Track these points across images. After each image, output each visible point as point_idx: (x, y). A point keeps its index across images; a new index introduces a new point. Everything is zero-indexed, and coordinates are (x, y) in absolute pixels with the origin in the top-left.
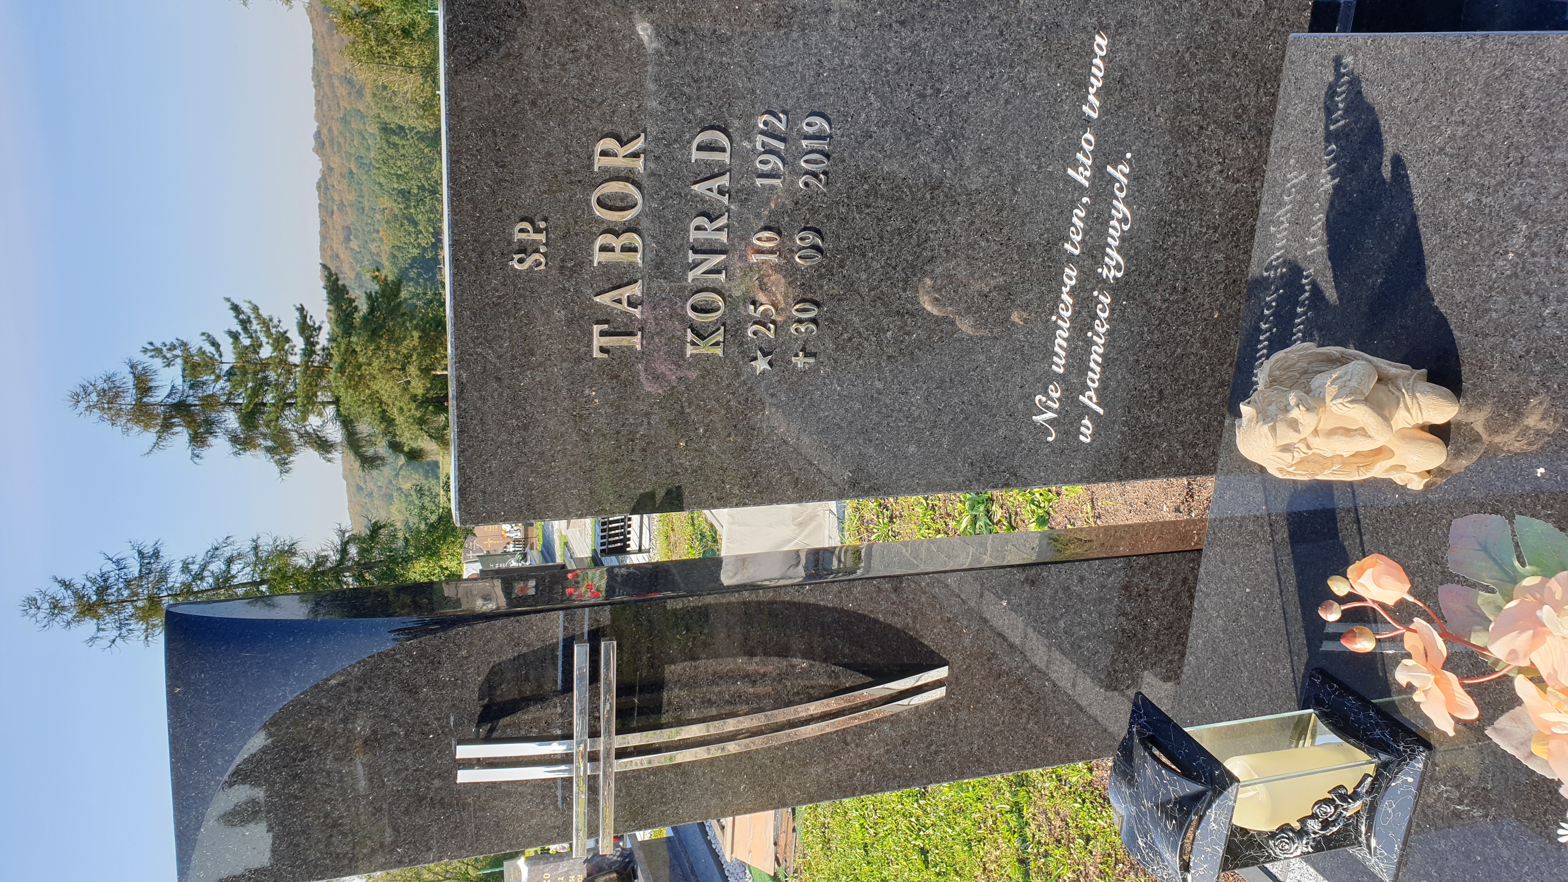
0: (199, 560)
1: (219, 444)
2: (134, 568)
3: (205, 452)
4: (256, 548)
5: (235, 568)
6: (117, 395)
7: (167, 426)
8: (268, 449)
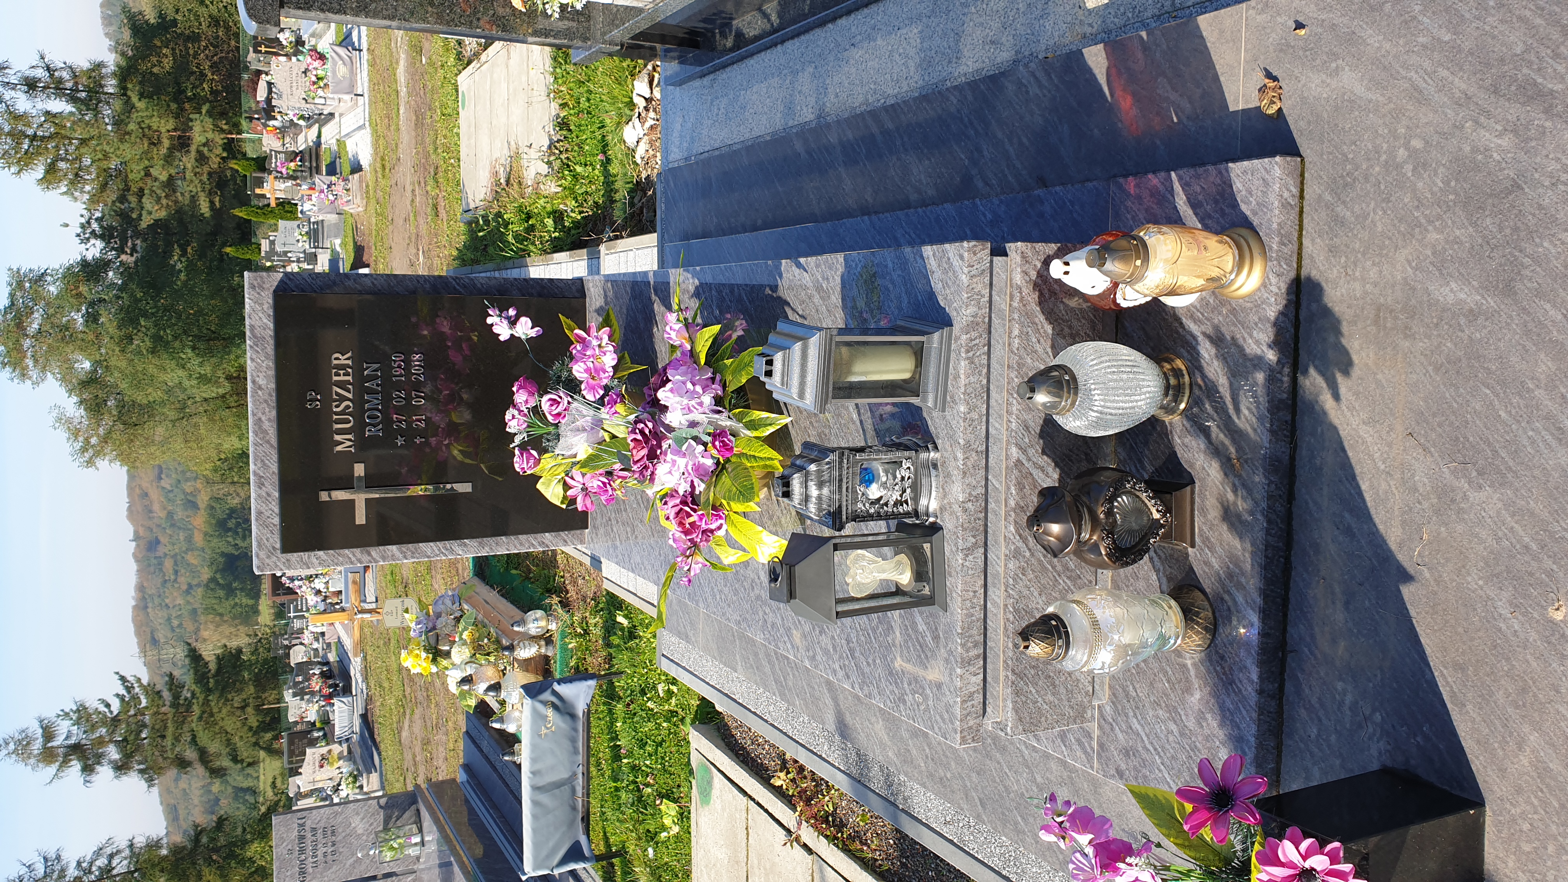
0: (88, 858)
1: (105, 772)
2: (40, 870)
3: (94, 778)
4: (131, 846)
5: (114, 863)
6: (28, 744)
7: (65, 762)
8: (141, 771)
